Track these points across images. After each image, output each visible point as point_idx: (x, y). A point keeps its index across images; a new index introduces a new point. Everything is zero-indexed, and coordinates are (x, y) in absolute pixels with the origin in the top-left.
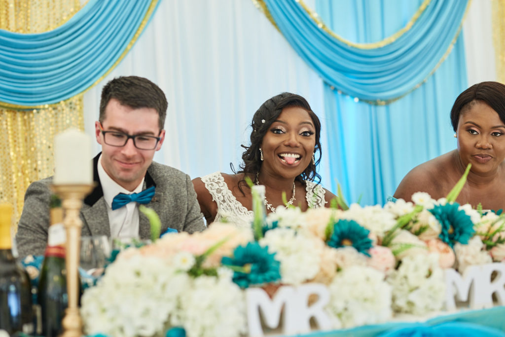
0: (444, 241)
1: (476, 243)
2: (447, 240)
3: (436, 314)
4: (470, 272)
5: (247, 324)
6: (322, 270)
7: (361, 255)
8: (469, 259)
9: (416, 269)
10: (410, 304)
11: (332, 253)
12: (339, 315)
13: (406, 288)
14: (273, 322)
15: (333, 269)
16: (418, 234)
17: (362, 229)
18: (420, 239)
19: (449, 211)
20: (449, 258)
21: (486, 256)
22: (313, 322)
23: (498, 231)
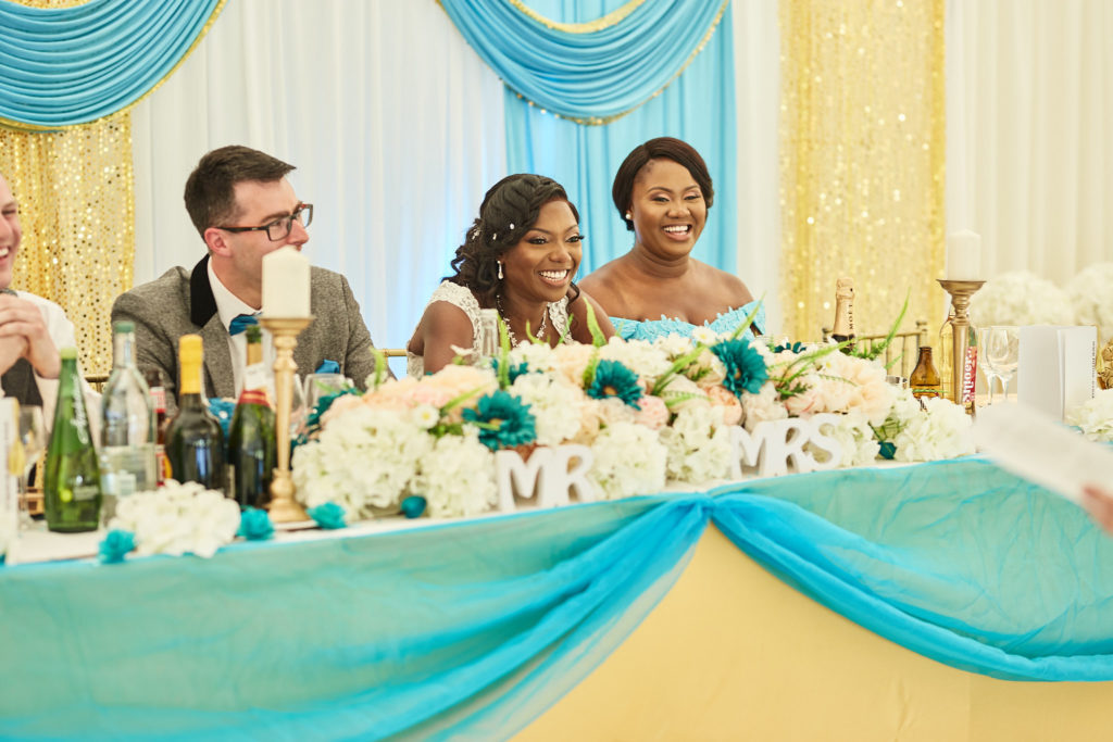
0: (729, 389)
1: (769, 392)
2: (733, 388)
3: (718, 483)
4: (760, 430)
5: (497, 494)
6: (583, 427)
7: (628, 407)
8: (759, 412)
9: (696, 426)
10: (686, 469)
11: (595, 405)
12: (603, 483)
13: (682, 449)
14: (527, 491)
15: (596, 424)
16: (695, 379)
17: (629, 374)
18: (699, 386)
19: (736, 350)
20: (735, 412)
21: (780, 409)
22: (573, 491)
23: (797, 375)
